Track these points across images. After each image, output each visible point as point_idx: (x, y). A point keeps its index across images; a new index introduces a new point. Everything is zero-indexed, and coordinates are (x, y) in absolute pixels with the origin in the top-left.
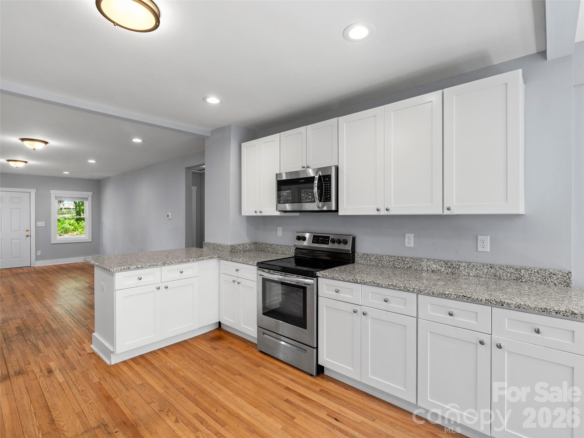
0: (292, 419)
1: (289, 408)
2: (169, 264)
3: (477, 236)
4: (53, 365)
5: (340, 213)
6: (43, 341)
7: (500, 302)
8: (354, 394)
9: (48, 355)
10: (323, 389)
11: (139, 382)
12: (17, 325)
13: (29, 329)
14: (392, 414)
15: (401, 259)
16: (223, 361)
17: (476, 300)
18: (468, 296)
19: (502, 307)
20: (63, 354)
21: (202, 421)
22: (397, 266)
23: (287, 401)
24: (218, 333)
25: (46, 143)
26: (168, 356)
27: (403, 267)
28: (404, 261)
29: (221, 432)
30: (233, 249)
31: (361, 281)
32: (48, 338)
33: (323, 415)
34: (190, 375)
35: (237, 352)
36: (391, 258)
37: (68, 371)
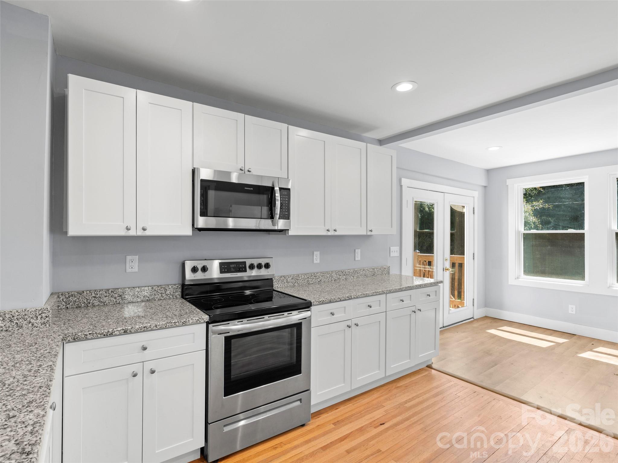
3: (355, 250)
15: (314, 275)
22: (310, 282)
27: (315, 282)
28: (316, 277)
31: (355, 296)
36: (305, 276)
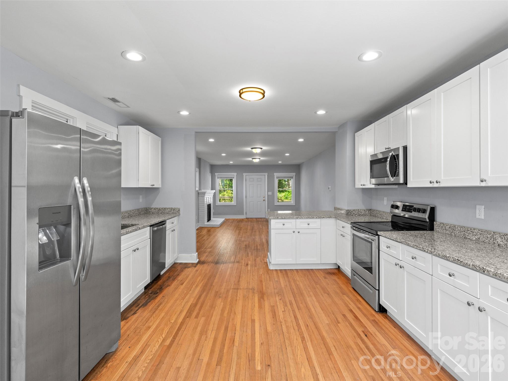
0: (337, 323)
1: (341, 318)
2: (300, 218)
4: (249, 263)
5: (409, 186)
6: (251, 253)
7: (483, 268)
8: (397, 332)
9: (250, 259)
10: (376, 320)
11: (276, 280)
12: (246, 244)
13: (249, 247)
14: (415, 353)
15: (471, 230)
16: (325, 285)
17: (466, 264)
18: (461, 260)
19: (483, 273)
20: (255, 260)
21: (291, 304)
22: (467, 236)
23: (344, 316)
24: (336, 271)
25: (261, 148)
26: (298, 274)
28: (473, 232)
29: (296, 311)
30: (349, 212)
32: (254, 252)
33: (360, 330)
34: (301, 285)
35: (338, 283)
36: (462, 229)
37: (253, 266)
